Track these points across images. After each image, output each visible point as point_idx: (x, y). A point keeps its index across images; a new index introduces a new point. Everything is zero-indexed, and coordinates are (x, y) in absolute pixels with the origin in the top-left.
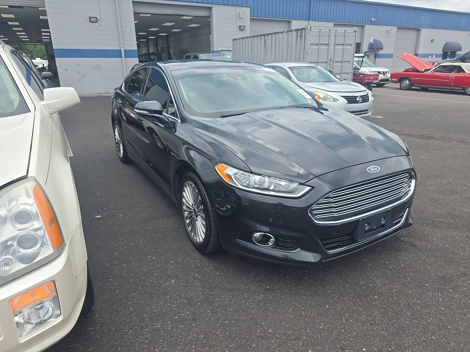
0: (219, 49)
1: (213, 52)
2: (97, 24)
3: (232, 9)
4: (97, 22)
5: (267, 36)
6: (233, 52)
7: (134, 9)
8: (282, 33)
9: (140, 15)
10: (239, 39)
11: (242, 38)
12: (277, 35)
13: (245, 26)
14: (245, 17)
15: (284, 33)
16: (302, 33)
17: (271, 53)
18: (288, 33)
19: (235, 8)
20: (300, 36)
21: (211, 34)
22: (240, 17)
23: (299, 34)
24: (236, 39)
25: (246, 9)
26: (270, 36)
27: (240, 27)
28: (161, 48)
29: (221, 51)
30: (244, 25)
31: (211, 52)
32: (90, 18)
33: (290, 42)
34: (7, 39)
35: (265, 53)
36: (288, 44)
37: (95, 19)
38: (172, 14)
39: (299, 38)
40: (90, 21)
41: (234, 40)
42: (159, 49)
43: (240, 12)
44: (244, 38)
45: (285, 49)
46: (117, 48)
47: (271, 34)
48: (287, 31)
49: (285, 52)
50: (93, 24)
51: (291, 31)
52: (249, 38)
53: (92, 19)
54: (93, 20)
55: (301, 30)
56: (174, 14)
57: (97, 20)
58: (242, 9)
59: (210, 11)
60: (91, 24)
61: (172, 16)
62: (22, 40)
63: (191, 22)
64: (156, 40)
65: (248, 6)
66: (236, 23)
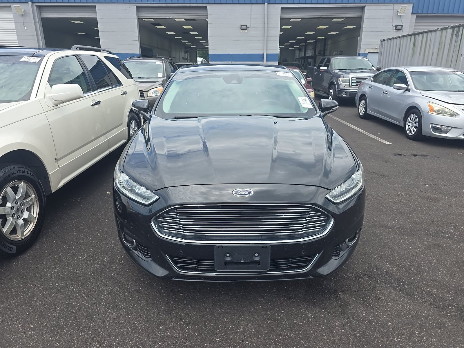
0: (367, 52)
1: (359, 55)
2: (246, 31)
3: (390, 7)
4: (247, 29)
5: (418, 35)
6: (379, 55)
7: (282, 15)
8: (435, 31)
9: (291, 20)
10: (388, 40)
11: (390, 39)
12: (429, 34)
13: (402, 26)
14: (404, 15)
15: (438, 32)
16: (458, 31)
17: (420, 55)
18: (442, 31)
19: (393, 6)
20: (455, 35)
21: (359, 36)
22: (397, 15)
23: (455, 32)
24: (384, 40)
25: (407, 6)
26: (421, 35)
27: (396, 26)
28: (319, 51)
29: (369, 54)
30: (402, 24)
31: (357, 55)
32: (241, 25)
33: (443, 42)
34: (195, 46)
35: (413, 55)
36: (440, 44)
37: (245, 27)
38: (320, 17)
39: (454, 37)
40: (241, 29)
41: (382, 41)
42: (317, 52)
43: (398, 11)
44: (393, 38)
45: (436, 50)
46: (260, 52)
47: (422, 33)
48: (441, 28)
49: (435, 54)
50: (243, 31)
51: (446, 29)
52: (398, 39)
53: (243, 26)
54: (244, 28)
55: (458, 27)
56: (321, 17)
57: (247, 27)
58: (402, 6)
59: (362, 11)
60: (241, 31)
61: (319, 19)
62: (206, 47)
63: (344, 23)
64: (315, 44)
65: (411, 2)
66: (392, 23)
